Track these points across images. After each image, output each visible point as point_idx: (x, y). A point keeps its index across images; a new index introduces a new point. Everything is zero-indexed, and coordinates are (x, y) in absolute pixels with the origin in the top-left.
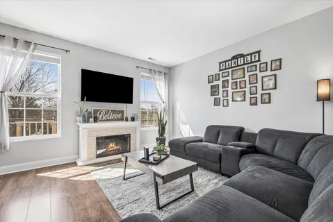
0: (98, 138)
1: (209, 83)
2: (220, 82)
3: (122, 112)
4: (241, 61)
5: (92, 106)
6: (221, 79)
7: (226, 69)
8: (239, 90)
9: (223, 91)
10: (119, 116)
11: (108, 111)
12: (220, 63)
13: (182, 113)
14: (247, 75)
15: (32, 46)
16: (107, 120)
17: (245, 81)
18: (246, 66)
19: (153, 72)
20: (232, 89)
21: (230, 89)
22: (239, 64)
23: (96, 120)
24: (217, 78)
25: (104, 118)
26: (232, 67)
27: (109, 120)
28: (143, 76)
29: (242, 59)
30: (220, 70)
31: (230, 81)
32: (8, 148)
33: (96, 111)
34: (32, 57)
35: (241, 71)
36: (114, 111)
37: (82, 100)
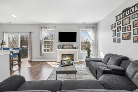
0: (62, 54)
1: (111, 29)
2: (116, 28)
3: (72, 45)
4: (128, 12)
5: (62, 43)
6: (117, 26)
7: (119, 19)
8: (126, 32)
9: (118, 33)
10: (71, 47)
11: (67, 45)
12: (116, 17)
13: (100, 46)
14: (132, 21)
15: (47, 28)
16: (67, 48)
17: (130, 25)
18: (131, 16)
19: (86, 28)
20: (123, 32)
21: (121, 32)
22: (127, 15)
23: (63, 48)
24: (115, 26)
25: (66, 47)
26: (123, 18)
27: (68, 48)
28: (82, 30)
29: (129, 11)
30: (116, 21)
31: (122, 27)
32: (43, 54)
33: (63, 45)
34: (48, 31)
35: (128, 19)
36: (69, 45)
37: (59, 42)
